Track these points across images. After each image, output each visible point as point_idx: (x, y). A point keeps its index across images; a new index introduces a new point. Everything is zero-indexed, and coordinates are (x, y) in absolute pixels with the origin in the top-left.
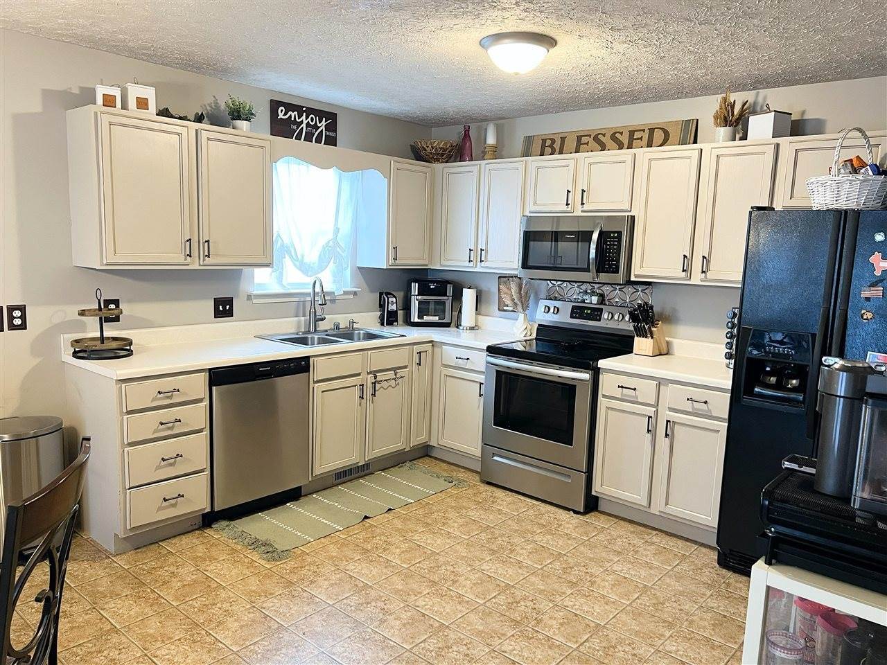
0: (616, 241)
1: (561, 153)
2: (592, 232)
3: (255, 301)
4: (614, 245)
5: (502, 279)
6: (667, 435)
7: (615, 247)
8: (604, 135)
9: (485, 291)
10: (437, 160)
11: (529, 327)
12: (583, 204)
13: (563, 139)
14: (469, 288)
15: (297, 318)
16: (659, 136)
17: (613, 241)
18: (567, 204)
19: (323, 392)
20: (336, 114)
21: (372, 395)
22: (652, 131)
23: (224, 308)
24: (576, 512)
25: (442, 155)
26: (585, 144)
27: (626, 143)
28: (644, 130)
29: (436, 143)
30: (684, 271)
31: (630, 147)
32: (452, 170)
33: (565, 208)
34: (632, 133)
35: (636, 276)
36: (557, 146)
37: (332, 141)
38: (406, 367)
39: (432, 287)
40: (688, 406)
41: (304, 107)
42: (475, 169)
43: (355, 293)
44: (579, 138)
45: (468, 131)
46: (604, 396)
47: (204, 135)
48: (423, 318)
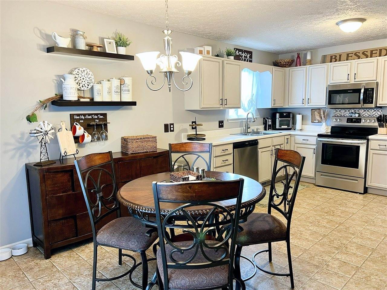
1: (340, 61)
2: (361, 89)
3: (230, 122)
4: (370, 93)
5: (313, 110)
7: (371, 94)
8: (359, 53)
9: (306, 115)
10: (285, 67)
11: (327, 128)
12: (355, 79)
13: (340, 56)
14: (299, 114)
15: (240, 128)
16: (384, 52)
17: (370, 92)
18: (348, 79)
19: (261, 152)
20: (252, 52)
22: (381, 50)
23: (221, 125)
24: (360, 193)
25: (288, 64)
26: (351, 57)
27: (369, 55)
28: (377, 50)
29: (286, 60)
31: (371, 57)
32: (293, 70)
33: (347, 81)
34: (372, 51)
35: (379, 104)
36: (338, 58)
37: (251, 61)
38: (282, 144)
39: (284, 115)
41: (243, 50)
42: (305, 69)
43: (256, 119)
44: (348, 55)
45: (299, 55)
46: (371, 149)
47: (225, 62)
48: (281, 127)
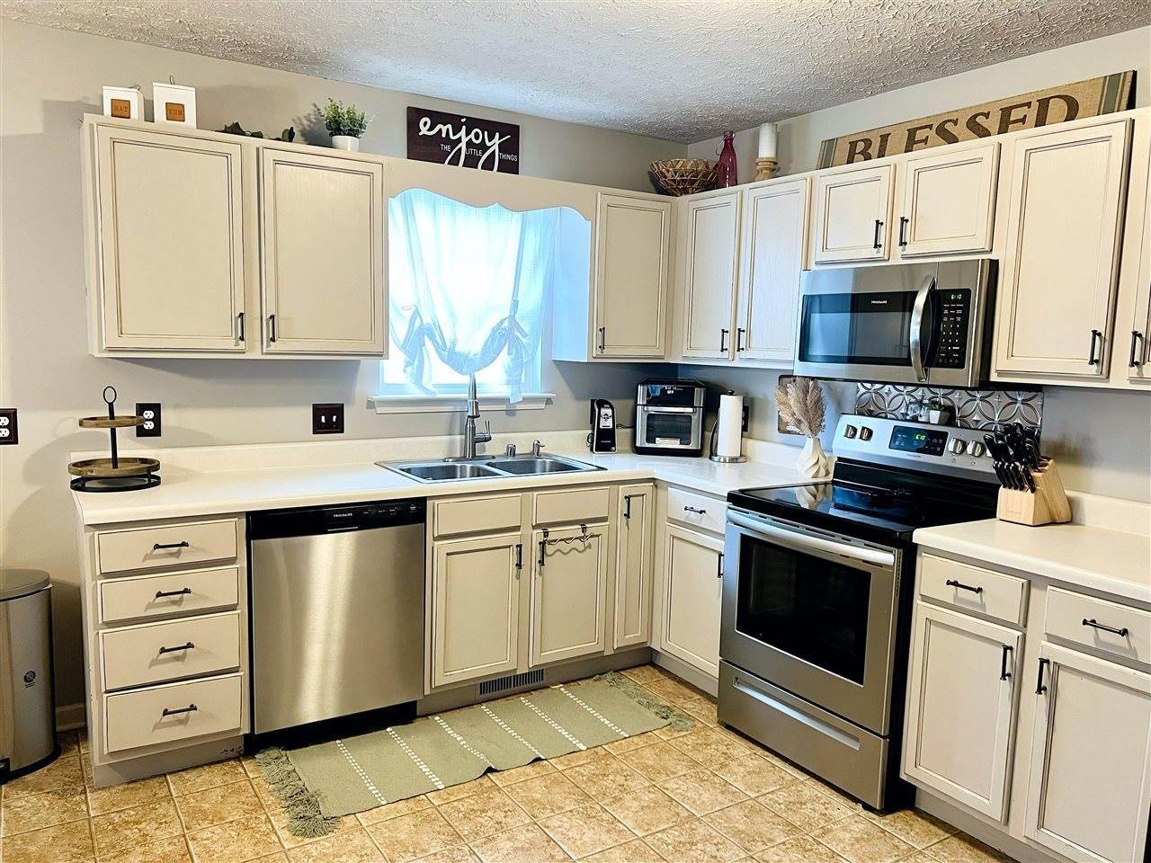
0: (960, 308)
1: (880, 156)
2: (914, 294)
3: (379, 410)
4: (955, 315)
5: (785, 379)
6: (1040, 689)
7: (959, 319)
8: (955, 122)
9: (760, 399)
10: (685, 191)
11: (822, 461)
12: (903, 243)
13: (884, 138)
14: (730, 394)
15: (449, 437)
16: (1058, 108)
17: (955, 309)
18: (876, 246)
19: (448, 554)
20: (518, 126)
21: (539, 562)
22: (1044, 104)
23: (328, 420)
24: (867, 807)
26: (921, 141)
27: (994, 127)
28: (1029, 105)
29: (681, 163)
30: (1092, 362)
31: (1002, 131)
32: (700, 204)
33: (873, 253)
34: (1006, 112)
35: (1000, 373)
36: (874, 150)
37: (511, 167)
38: (604, 519)
39: (669, 392)
40: (1087, 636)
41: (463, 117)
42: (733, 199)
43: (549, 401)
44: (912, 132)
45: (732, 140)
46: (925, 598)
47: (269, 156)
48: (655, 443)
